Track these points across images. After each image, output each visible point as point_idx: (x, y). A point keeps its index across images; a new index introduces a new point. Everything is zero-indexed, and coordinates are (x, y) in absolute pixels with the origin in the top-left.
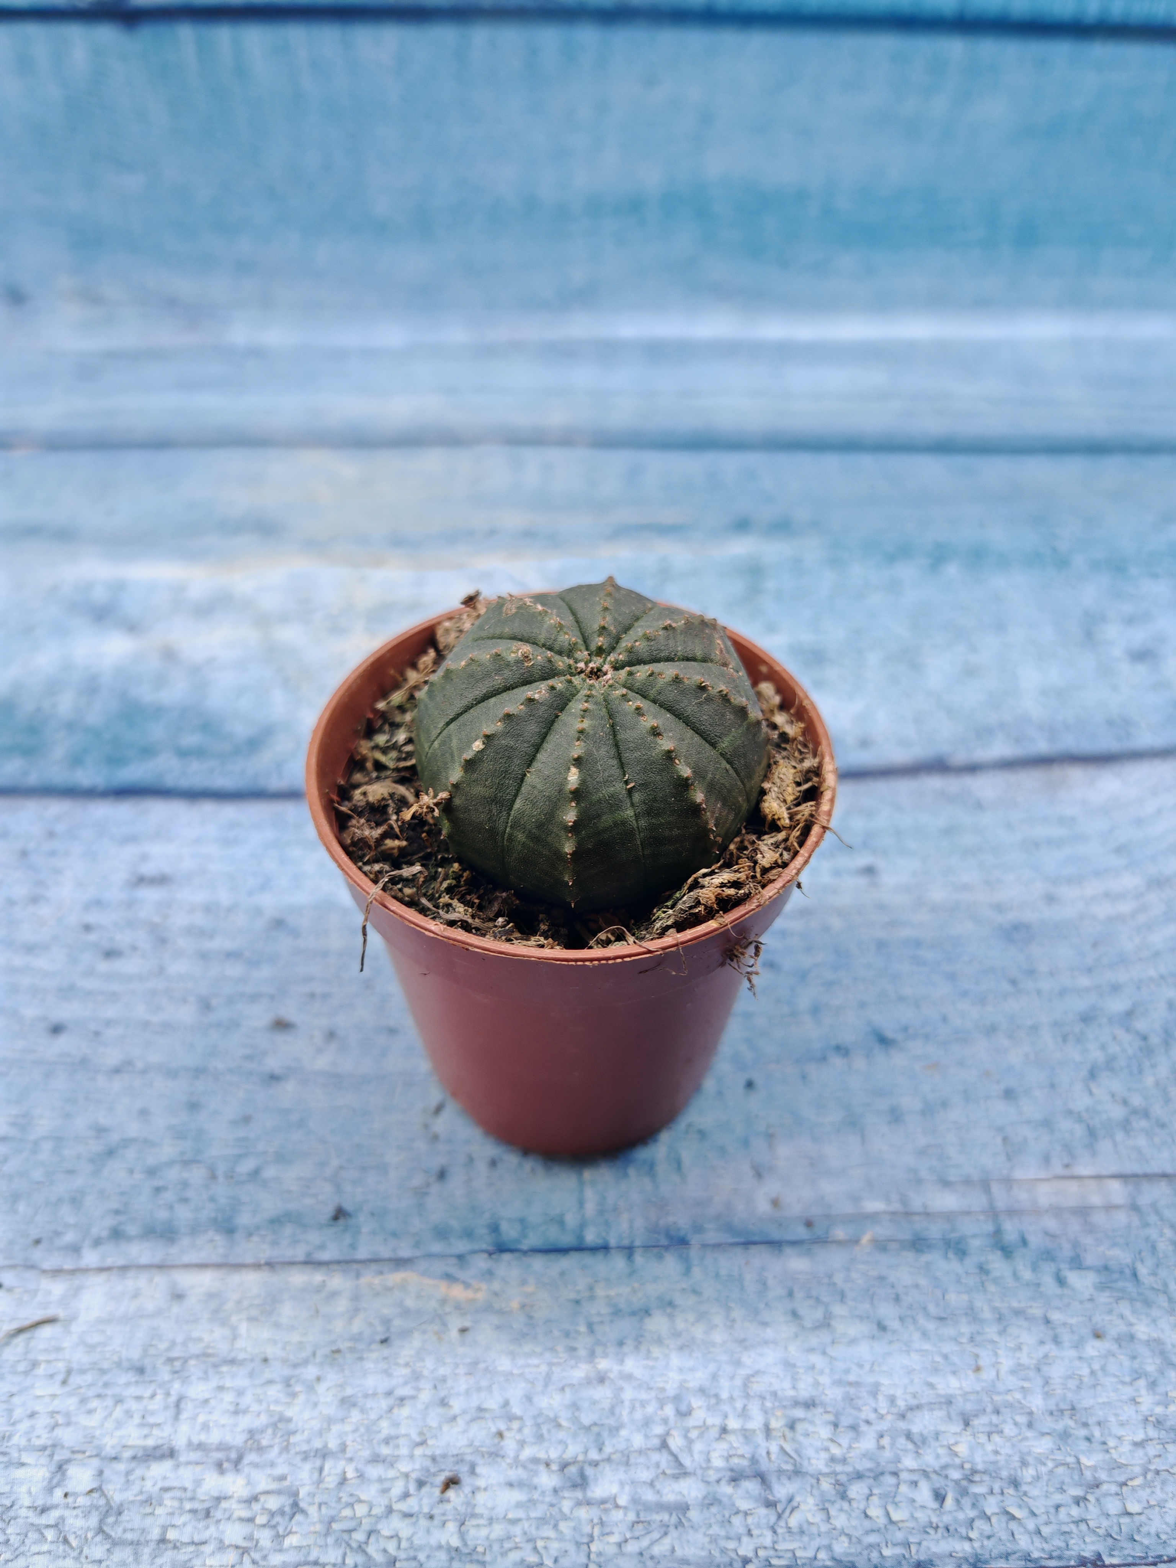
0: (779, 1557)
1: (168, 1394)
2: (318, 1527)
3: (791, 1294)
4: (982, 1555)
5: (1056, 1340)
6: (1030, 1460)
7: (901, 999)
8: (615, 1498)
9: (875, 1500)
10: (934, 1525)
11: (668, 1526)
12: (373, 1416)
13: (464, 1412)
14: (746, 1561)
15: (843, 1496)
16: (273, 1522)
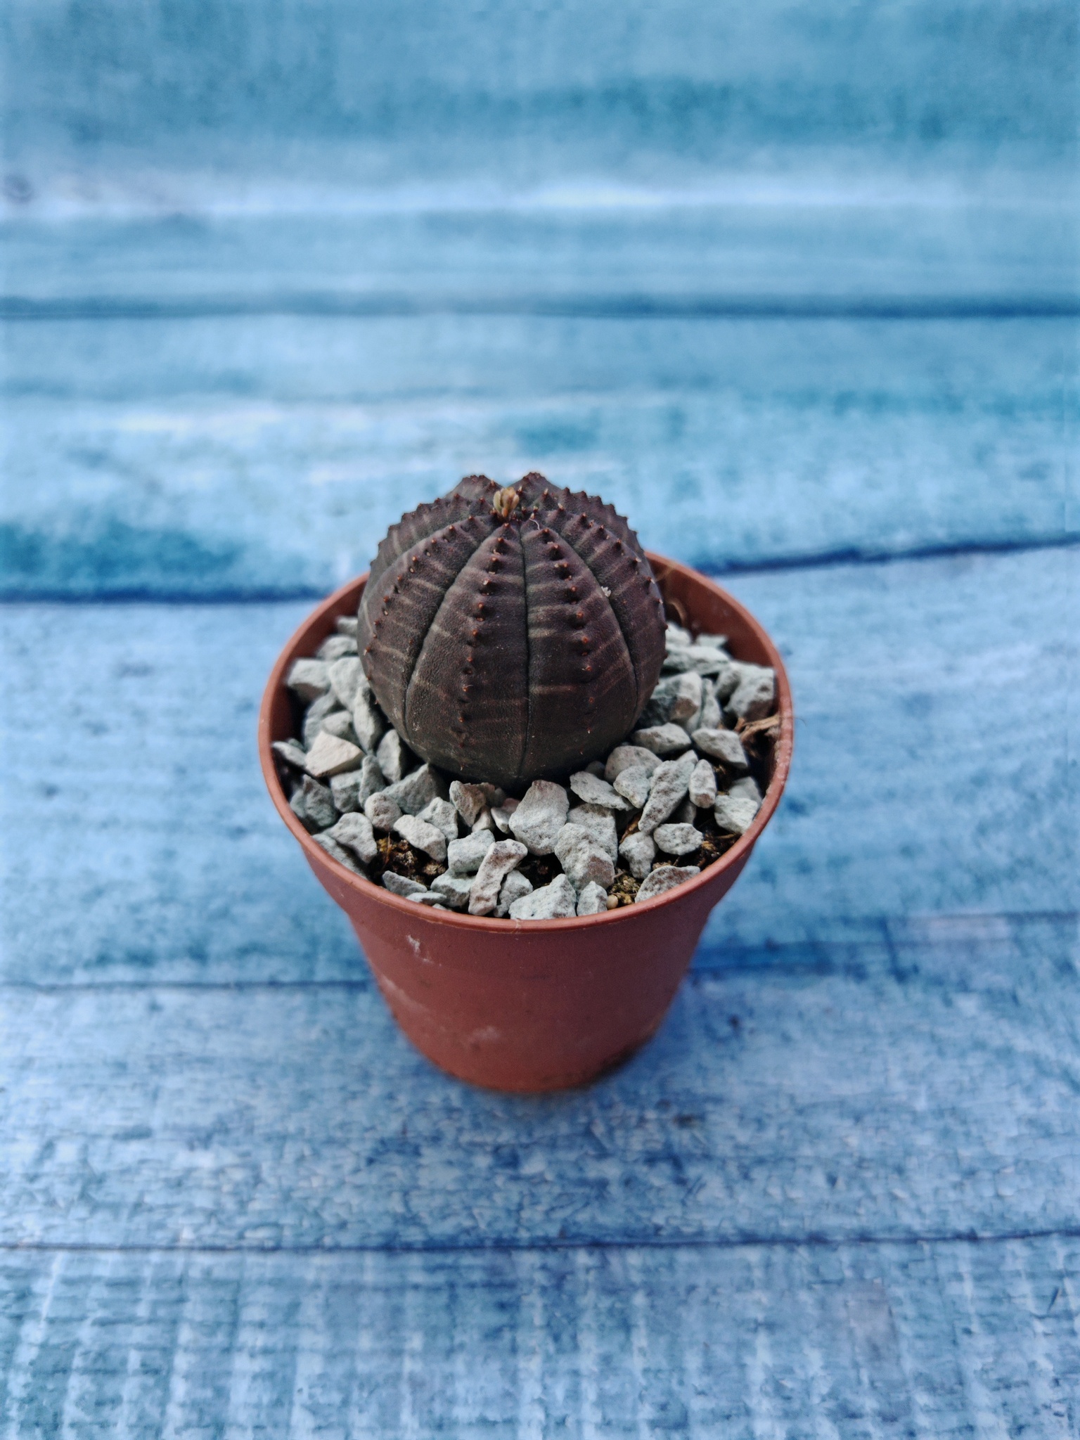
0: (688, 1225)
1: (147, 1085)
2: (279, 1196)
3: (704, 1013)
4: (868, 1228)
5: (941, 1053)
6: (914, 1151)
7: (807, 770)
8: (542, 1174)
9: (773, 1179)
10: (826, 1202)
11: (588, 1197)
12: (327, 1106)
13: (410, 1103)
14: (658, 1229)
15: (746, 1176)
16: (238, 1190)
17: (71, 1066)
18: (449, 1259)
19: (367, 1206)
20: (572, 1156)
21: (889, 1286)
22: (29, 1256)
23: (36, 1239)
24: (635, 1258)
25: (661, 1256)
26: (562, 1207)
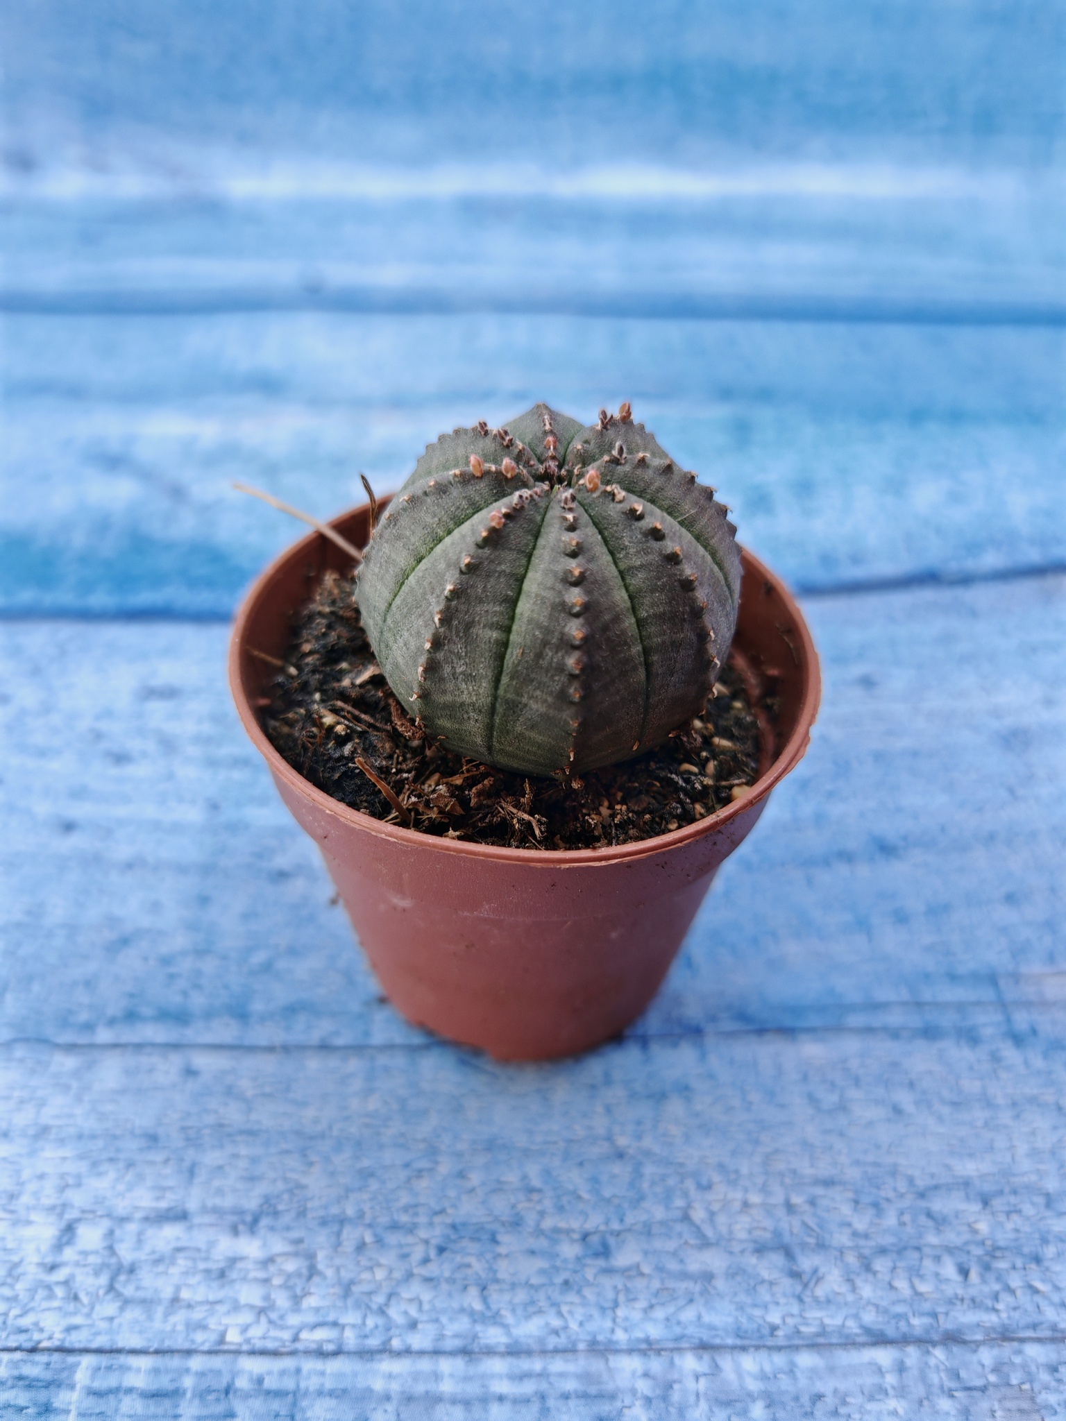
0: (807, 1325)
1: (182, 1160)
2: (338, 1290)
3: (805, 1078)
4: (1009, 1325)
6: (1051, 1238)
7: (899, 810)
8: (638, 1266)
9: (898, 1271)
10: (960, 1297)
11: (693, 1294)
12: (391, 1185)
13: (483, 1184)
14: (774, 1329)
15: (868, 1268)
16: (291, 1283)
17: (93, 1137)
18: (537, 1365)
19: (439, 1304)
20: (671, 1245)
21: (1040, 1393)
22: (48, 1364)
23: (55, 1343)
24: (749, 1363)
25: (779, 1359)
26: (663, 1304)
